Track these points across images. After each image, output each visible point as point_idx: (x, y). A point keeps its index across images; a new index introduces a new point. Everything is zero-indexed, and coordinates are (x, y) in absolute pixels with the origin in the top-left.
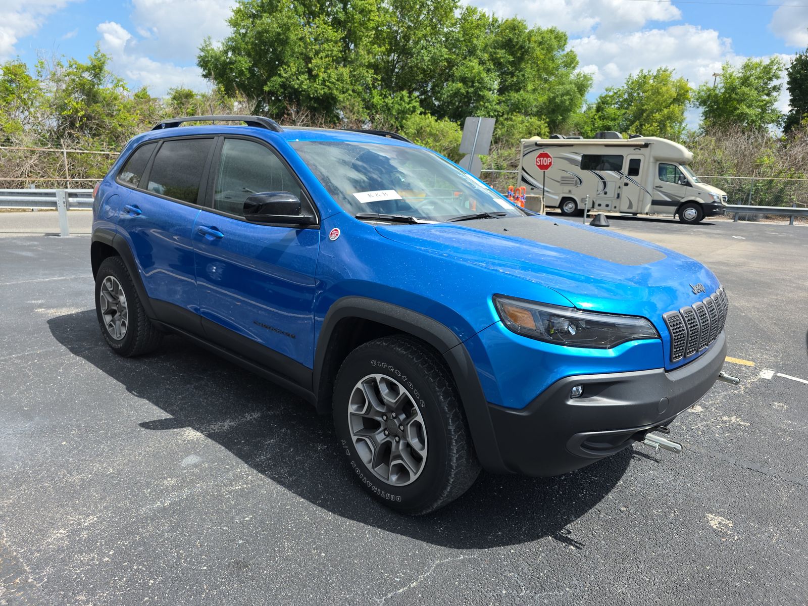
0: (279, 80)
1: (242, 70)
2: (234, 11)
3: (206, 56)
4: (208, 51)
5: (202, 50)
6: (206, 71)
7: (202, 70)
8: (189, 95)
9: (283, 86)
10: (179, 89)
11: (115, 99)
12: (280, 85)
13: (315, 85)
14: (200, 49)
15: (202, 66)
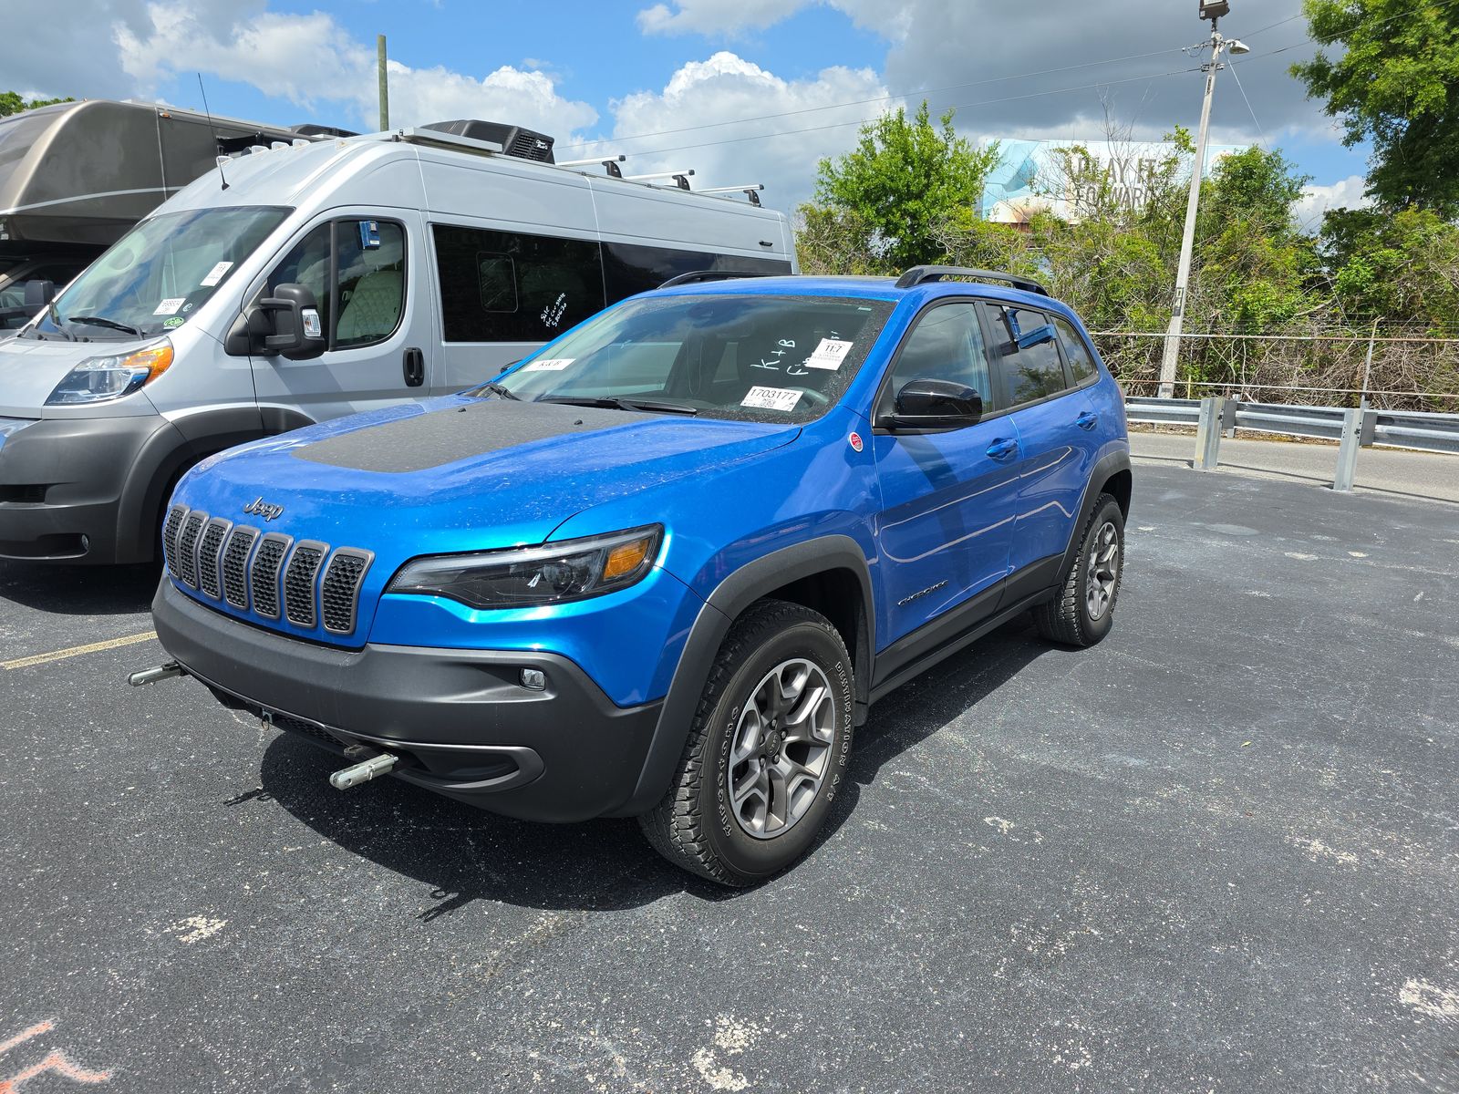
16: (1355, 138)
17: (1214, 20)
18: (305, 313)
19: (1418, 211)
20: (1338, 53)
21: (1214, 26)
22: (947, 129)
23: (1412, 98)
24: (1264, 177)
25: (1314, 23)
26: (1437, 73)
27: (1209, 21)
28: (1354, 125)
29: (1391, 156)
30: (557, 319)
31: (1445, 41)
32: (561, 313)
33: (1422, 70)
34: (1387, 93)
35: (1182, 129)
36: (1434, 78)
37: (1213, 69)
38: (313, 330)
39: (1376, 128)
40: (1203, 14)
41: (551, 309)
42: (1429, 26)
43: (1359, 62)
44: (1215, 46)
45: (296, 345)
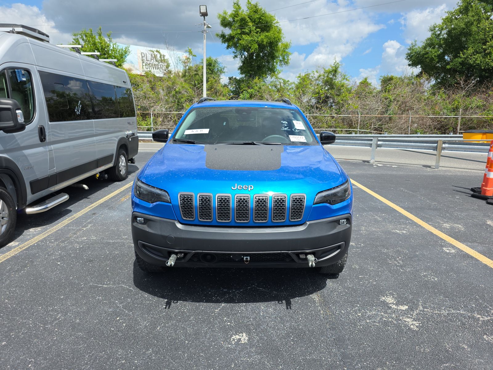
0: (460, 60)
1: (433, 57)
2: (443, 19)
3: (411, 53)
4: (413, 50)
5: (410, 49)
6: (411, 62)
7: (408, 61)
8: (391, 79)
9: (462, 64)
10: (386, 76)
11: (343, 86)
12: (460, 63)
13: (487, 60)
14: (408, 49)
15: (408, 59)
16: (236, 56)
17: (204, 17)
18: (18, 112)
19: (258, 79)
20: (228, 31)
21: (204, 19)
22: (109, 39)
23: (250, 47)
24: (214, 66)
25: (221, 21)
26: (255, 41)
27: (203, 17)
28: (235, 53)
29: (244, 62)
30: (79, 111)
31: (255, 32)
32: (80, 109)
33: (252, 40)
34: (245, 45)
35: (190, 49)
36: (255, 42)
37: (205, 32)
38: (21, 119)
39: (240, 54)
40: (201, 14)
41: (77, 107)
42: (251, 27)
43: (236, 34)
44: (205, 25)
45: (15, 126)
